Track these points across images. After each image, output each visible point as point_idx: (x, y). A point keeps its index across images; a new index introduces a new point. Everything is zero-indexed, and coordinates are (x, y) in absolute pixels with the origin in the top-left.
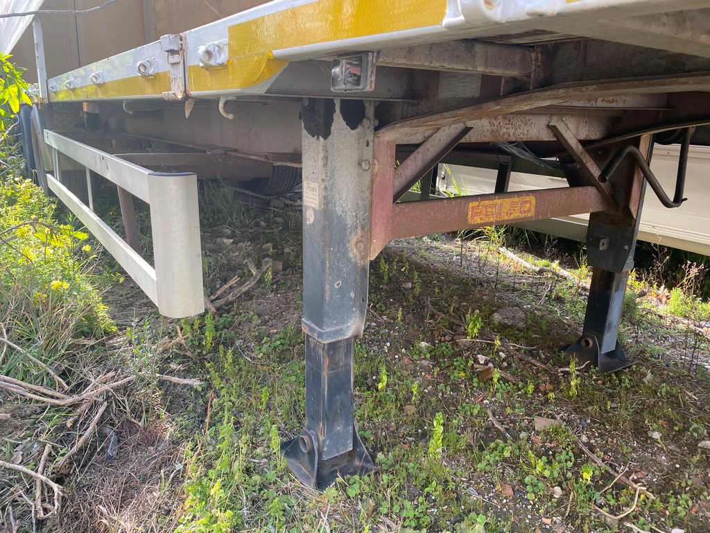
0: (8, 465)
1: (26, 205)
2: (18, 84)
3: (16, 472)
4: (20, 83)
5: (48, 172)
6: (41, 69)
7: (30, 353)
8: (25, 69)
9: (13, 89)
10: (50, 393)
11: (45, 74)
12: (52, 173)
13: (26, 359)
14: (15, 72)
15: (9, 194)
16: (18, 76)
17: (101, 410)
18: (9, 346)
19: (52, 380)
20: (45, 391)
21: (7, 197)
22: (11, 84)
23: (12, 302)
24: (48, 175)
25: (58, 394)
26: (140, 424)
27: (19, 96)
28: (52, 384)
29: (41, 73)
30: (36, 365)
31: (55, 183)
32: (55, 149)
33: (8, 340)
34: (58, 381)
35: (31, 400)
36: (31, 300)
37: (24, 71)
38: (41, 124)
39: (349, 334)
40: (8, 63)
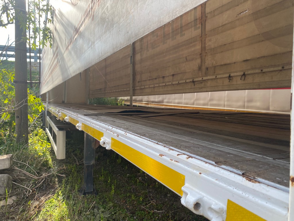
0: (23, 187)
1: (40, 136)
3: (25, 188)
6: (47, 101)
7: (32, 168)
10: (34, 176)
13: (31, 169)
15: (36, 133)
17: (44, 180)
18: (28, 166)
19: (35, 173)
20: (33, 176)
21: (35, 134)
24: (46, 128)
25: (35, 177)
26: (51, 184)
27: (41, 108)
28: (35, 175)
30: (32, 170)
31: (48, 131)
32: (48, 122)
35: (30, 177)
38: (47, 115)
39: (92, 164)
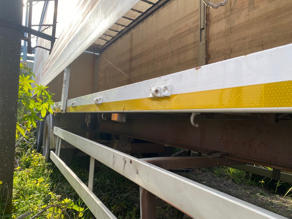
4: (50, 101)
8: (54, 94)
9: (46, 105)
11: (67, 97)
14: (49, 96)
16: (50, 98)
22: (45, 102)
29: (64, 96)
37: (53, 95)
40: (45, 91)
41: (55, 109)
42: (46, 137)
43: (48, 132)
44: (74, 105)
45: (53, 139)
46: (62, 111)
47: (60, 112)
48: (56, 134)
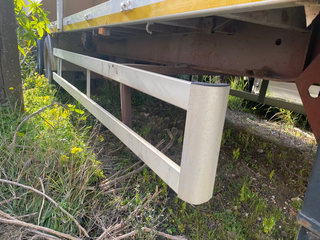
1: (40, 88)
2: (45, 21)
4: (46, 20)
5: (54, 71)
6: (60, 12)
7: (61, 206)
8: (49, 12)
9: (41, 24)
10: (76, 239)
11: (62, 15)
12: (56, 72)
14: (44, 14)
15: (31, 81)
16: (45, 16)
18: (46, 199)
20: (72, 238)
22: (41, 20)
23: (47, 162)
24: (53, 72)
28: (76, 231)
29: (59, 15)
31: (58, 78)
32: (60, 58)
33: (45, 193)
34: (81, 230)
36: (60, 161)
37: (48, 14)
40: (40, 9)
41: (52, 29)
42: (47, 61)
43: (49, 55)
44: (69, 23)
45: (54, 61)
46: (59, 30)
47: (57, 31)
48: (56, 56)
